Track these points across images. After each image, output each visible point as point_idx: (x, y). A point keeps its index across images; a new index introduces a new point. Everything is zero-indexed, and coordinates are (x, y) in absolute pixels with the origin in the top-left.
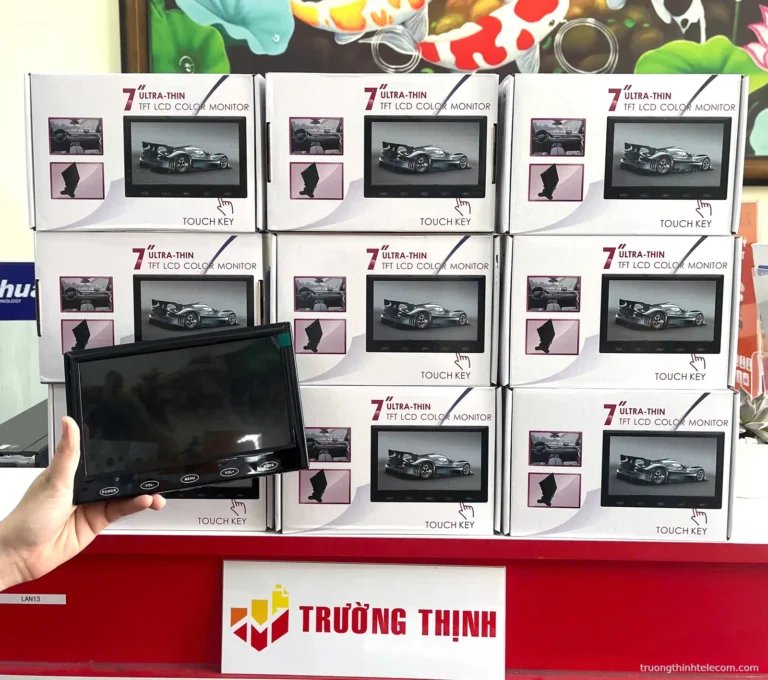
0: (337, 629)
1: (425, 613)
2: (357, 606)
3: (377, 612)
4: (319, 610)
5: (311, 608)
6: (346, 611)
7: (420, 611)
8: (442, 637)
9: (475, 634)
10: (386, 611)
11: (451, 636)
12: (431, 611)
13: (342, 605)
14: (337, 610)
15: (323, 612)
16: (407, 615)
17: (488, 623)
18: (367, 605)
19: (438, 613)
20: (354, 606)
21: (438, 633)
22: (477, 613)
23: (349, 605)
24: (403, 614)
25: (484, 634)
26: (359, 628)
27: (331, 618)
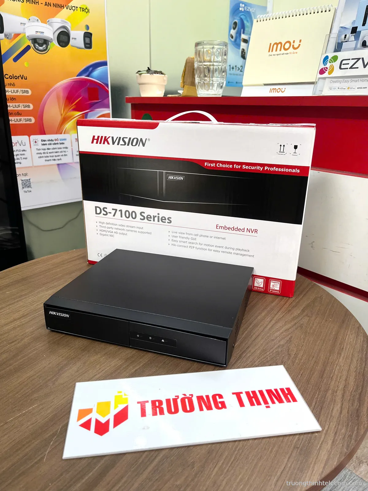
0: (170, 411)
1: (238, 395)
2: (184, 396)
3: (200, 398)
4: (153, 402)
5: (148, 402)
6: (175, 400)
7: (233, 394)
8: (256, 406)
9: (281, 401)
10: (207, 397)
11: (263, 405)
12: (242, 393)
13: (172, 397)
14: (168, 401)
15: (157, 403)
16: (224, 397)
17: (288, 394)
18: (192, 395)
19: (247, 393)
20: (181, 396)
21: (252, 404)
22: (276, 390)
23: (178, 396)
24: (221, 396)
25: (289, 401)
26: (188, 409)
27: (164, 406)
